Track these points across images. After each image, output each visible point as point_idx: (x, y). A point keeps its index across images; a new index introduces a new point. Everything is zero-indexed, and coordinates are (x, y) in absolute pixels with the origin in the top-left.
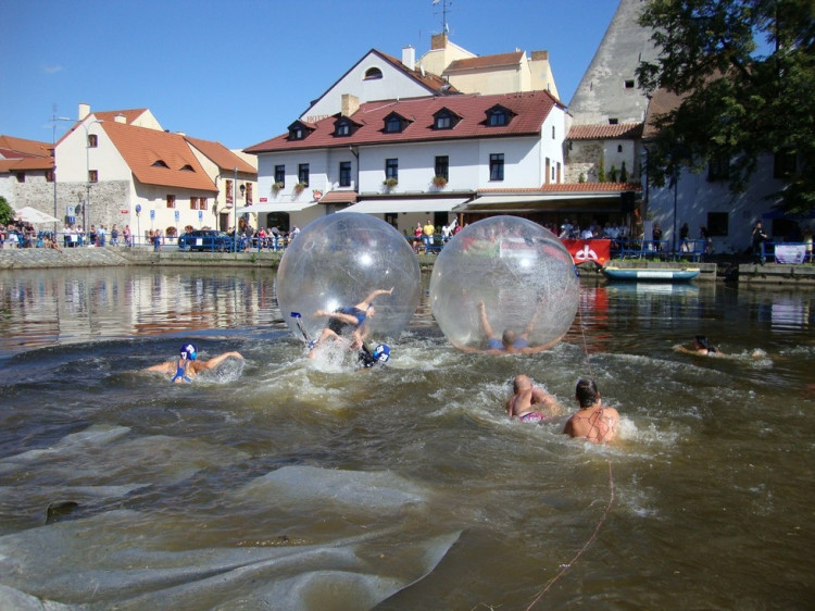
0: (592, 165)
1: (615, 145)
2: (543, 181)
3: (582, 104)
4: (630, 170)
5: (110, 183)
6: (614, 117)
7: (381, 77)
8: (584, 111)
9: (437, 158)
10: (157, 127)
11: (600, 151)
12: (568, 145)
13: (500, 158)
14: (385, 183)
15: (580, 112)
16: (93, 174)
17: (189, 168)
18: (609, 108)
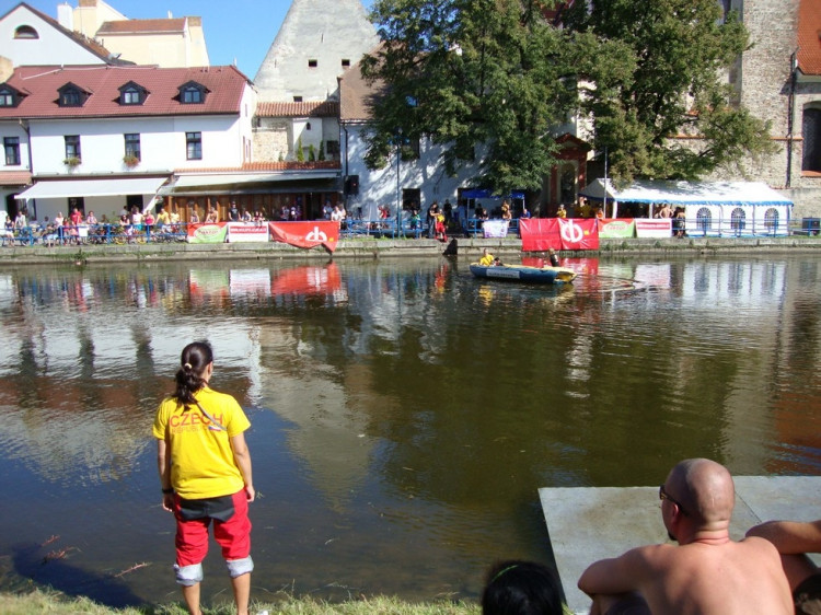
1: (303, 123)
2: (242, 160)
3: (267, 81)
6: (298, 95)
7: (37, 37)
8: (269, 87)
9: (127, 135)
11: (290, 127)
12: (257, 121)
13: (197, 136)
14: (66, 162)
15: (264, 88)
18: (293, 86)
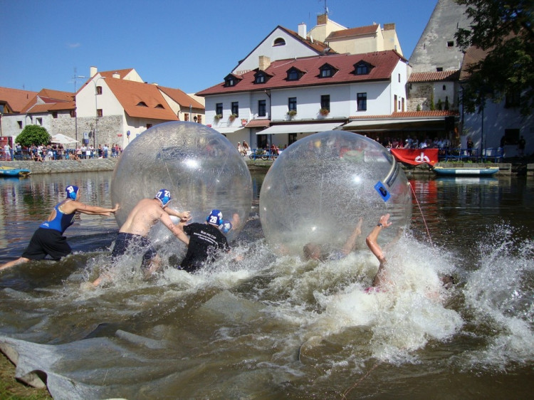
0: (425, 99)
1: (440, 86)
2: (393, 110)
3: (419, 58)
4: (451, 102)
5: (110, 117)
6: (440, 66)
7: (284, 44)
8: (420, 63)
9: (322, 97)
10: (140, 80)
11: (431, 90)
12: (409, 86)
13: (364, 95)
14: (288, 114)
15: (417, 64)
16: (100, 112)
17: (160, 106)
18: (437, 61)
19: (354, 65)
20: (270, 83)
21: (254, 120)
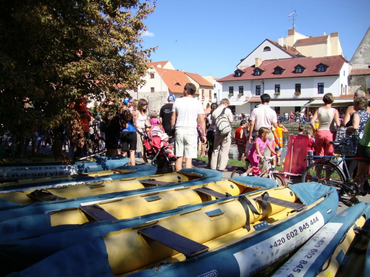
0: (360, 86)
2: (340, 93)
3: (356, 60)
5: (159, 92)
7: (270, 50)
8: (357, 63)
9: (296, 84)
10: (173, 68)
11: (364, 80)
12: (350, 78)
13: (322, 84)
14: (275, 94)
15: (355, 63)
16: (153, 89)
18: (368, 62)
19: (316, 66)
20: (263, 76)
21: (253, 97)
